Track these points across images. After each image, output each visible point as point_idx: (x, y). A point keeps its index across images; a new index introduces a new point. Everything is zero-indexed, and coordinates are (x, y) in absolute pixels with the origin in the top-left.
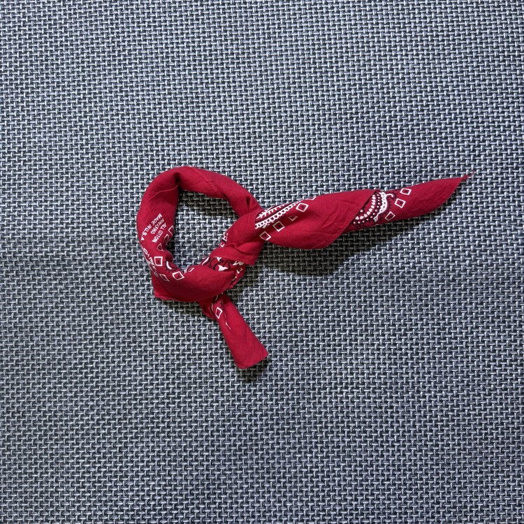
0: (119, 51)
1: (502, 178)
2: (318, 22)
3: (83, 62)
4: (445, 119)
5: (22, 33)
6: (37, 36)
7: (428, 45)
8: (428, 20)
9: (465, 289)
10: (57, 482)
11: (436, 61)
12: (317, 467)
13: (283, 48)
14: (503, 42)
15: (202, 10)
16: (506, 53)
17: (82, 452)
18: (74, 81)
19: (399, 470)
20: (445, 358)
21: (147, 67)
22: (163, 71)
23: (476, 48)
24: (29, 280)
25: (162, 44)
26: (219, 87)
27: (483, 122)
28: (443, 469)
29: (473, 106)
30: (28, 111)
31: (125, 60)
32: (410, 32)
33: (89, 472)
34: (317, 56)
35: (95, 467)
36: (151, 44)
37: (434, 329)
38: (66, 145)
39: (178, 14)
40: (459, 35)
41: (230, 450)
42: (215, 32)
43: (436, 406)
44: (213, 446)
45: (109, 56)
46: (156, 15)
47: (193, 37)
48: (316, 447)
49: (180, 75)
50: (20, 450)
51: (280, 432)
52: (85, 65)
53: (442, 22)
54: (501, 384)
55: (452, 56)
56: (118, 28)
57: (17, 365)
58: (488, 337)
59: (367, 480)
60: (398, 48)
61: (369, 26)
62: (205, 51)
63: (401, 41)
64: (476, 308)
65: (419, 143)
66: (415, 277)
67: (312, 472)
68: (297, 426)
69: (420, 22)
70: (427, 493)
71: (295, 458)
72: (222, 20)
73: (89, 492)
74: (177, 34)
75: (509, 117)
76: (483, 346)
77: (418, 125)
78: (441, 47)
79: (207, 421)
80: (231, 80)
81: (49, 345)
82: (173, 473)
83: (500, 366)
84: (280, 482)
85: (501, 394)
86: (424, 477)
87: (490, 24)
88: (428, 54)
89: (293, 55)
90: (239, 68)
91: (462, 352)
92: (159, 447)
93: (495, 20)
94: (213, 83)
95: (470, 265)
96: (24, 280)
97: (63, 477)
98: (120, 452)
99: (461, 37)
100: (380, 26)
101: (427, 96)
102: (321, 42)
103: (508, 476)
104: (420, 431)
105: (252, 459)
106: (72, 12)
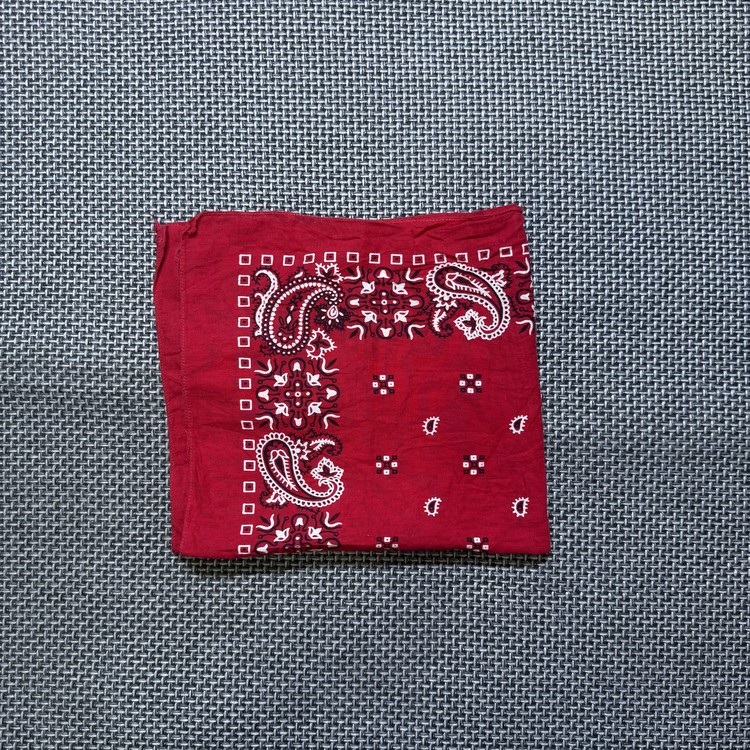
0: (210, 128)
1: (701, 322)
2: (472, 104)
3: (161, 139)
4: (631, 241)
5: (81, 95)
6: (102, 101)
7: (614, 143)
8: (617, 110)
9: (645, 463)
10: (102, 689)
11: (624, 164)
12: (443, 683)
13: (426, 138)
14: (712, 145)
15: (322, 80)
16: (715, 159)
17: (137, 650)
18: (148, 164)
19: (548, 692)
20: (615, 550)
21: (246, 152)
22: (268, 159)
23: (677, 150)
24: (78, 424)
25: (267, 122)
26: (340, 185)
27: (680, 248)
28: (604, 693)
29: (669, 225)
30: (86, 199)
31: (217, 140)
32: (593, 124)
33: (146, 677)
34: (469, 150)
35: (153, 671)
36: (253, 121)
37: (602, 512)
38: (135, 248)
39: (290, 83)
40: (656, 132)
41: (331, 657)
42: (338, 110)
43: (599, 612)
44: (309, 650)
45: (197, 134)
46: (261, 82)
47: (309, 116)
48: (443, 658)
49: (289, 165)
50: (56, 644)
51: (397, 636)
52: (164, 143)
53: (634, 113)
54: (684, 588)
55: (645, 159)
56: (209, 97)
57: (57, 533)
58: (671, 525)
59: (506, 704)
60: (576, 145)
61: (540, 113)
62: (324, 135)
63: (580, 136)
64: (658, 488)
65: (595, 271)
66: (581, 444)
67: (435, 689)
68: (419, 630)
69: (606, 112)
70: (582, 722)
71: (415, 670)
72: (347, 94)
73: (145, 703)
74: (288, 110)
75: (714, 242)
76: (664, 538)
77: (595, 247)
78: (631, 146)
79: (302, 618)
80: (356, 175)
81: (100, 509)
82: (255, 684)
83: (684, 564)
84: (393, 700)
85: (683, 600)
86: (579, 702)
87: (697, 120)
88: (614, 155)
89: (438, 147)
90: (367, 160)
91: (636, 544)
92: (238, 648)
93: (704, 114)
94: (332, 178)
95: (653, 433)
96: (71, 423)
97: (110, 683)
98: (188, 653)
99: (659, 135)
100: (554, 114)
101: (609, 210)
102: (476, 132)
103: (688, 706)
104: (577, 643)
105: (358, 669)
106: (150, 71)
